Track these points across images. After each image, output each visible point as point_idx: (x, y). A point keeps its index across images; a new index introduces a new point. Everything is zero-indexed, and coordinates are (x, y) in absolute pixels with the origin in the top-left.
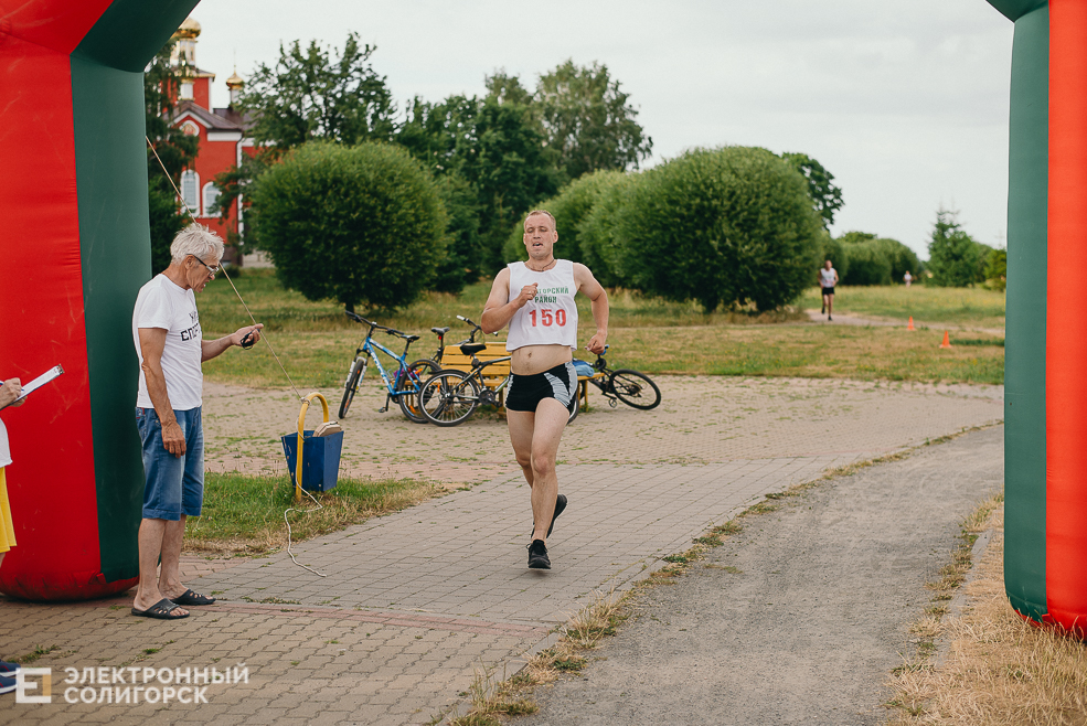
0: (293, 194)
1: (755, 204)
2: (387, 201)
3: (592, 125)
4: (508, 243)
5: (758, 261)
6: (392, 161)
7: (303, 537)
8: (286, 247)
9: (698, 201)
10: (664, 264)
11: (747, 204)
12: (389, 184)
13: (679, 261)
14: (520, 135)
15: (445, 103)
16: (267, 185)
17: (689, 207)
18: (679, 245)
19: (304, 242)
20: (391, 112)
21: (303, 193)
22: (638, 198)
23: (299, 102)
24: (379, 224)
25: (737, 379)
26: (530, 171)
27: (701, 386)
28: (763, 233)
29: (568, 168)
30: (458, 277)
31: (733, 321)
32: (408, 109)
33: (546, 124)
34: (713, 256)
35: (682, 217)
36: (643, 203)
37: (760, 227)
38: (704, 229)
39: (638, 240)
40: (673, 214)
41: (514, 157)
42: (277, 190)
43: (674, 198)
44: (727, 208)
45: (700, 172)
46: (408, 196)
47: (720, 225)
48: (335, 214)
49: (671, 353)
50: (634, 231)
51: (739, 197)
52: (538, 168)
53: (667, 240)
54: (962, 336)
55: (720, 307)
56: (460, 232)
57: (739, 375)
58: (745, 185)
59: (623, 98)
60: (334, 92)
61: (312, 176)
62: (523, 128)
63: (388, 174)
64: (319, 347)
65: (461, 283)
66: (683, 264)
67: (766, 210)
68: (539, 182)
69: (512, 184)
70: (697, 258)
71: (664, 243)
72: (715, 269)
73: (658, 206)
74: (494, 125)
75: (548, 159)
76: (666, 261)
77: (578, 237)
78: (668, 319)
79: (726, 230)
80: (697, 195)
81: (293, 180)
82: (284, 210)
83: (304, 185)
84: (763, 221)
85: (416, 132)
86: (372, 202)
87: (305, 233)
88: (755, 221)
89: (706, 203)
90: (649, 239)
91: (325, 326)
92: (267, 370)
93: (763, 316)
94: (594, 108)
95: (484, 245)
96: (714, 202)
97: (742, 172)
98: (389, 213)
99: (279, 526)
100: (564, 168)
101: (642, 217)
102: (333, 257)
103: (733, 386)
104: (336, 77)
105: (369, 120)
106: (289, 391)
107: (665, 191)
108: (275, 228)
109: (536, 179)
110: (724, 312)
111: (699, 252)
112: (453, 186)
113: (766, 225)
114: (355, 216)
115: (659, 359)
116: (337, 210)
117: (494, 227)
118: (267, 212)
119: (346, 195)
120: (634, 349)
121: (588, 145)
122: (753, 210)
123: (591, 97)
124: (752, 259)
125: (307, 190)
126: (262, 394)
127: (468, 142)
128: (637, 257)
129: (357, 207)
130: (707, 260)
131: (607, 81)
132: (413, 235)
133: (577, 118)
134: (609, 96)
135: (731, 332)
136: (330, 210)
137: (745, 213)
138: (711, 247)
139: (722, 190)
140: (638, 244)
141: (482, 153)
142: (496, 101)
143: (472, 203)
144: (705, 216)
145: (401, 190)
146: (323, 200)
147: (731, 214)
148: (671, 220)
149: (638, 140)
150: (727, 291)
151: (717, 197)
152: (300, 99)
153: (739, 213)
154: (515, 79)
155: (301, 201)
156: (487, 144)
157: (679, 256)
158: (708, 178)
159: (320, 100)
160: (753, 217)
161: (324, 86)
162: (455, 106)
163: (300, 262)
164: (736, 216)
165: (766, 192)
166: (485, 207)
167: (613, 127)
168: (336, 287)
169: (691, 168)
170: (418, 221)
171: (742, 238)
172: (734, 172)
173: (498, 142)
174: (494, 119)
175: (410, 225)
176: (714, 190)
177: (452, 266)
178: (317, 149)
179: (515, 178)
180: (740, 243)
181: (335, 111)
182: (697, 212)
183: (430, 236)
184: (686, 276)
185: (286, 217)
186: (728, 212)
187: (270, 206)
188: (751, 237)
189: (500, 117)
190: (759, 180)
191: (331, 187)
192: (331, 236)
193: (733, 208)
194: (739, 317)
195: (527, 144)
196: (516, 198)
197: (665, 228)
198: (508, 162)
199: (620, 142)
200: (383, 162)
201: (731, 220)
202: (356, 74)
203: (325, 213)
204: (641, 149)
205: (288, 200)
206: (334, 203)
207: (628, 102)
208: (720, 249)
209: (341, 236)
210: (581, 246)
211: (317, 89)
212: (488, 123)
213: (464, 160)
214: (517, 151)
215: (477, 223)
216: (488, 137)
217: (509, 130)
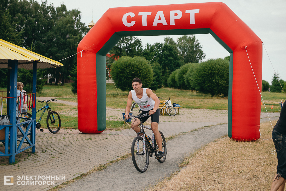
0: (120, 68)
1: (223, 72)
2: (140, 70)
3: (191, 50)
4: (168, 79)
5: (224, 85)
6: (142, 61)
7: (126, 129)
8: (118, 79)
9: (210, 71)
10: (202, 85)
11: (222, 72)
12: (141, 66)
13: (206, 85)
14: (173, 53)
15: (155, 44)
16: (114, 65)
17: (208, 72)
18: (206, 81)
19: (122, 78)
20: (142, 47)
21: (122, 67)
22: (197, 70)
23: (120, 45)
24: (138, 75)
25: (212, 110)
26: (175, 61)
27: (204, 111)
28: (225, 79)
29: (184, 61)
30: (156, 87)
31: (218, 98)
32: (146, 46)
33: (179, 50)
34: (214, 84)
35: (207, 75)
36: (198, 71)
37: (225, 77)
38: (212, 78)
39: (196, 80)
40: (205, 74)
41: (171, 58)
42: (116, 67)
43: (205, 70)
44: (217, 73)
45: (211, 65)
46: (145, 69)
47: (215, 76)
48: (129, 72)
49: (201, 105)
50: (196, 78)
51: (220, 70)
52: (177, 61)
53: (203, 80)
54: (268, 103)
55: (215, 95)
56: (157, 76)
57: (213, 109)
58: (221, 68)
59: (199, 44)
60: (128, 43)
61: (124, 64)
62: (173, 51)
63: (140, 63)
64: (125, 101)
65: (157, 88)
66: (207, 85)
67: (226, 73)
68: (177, 64)
69: (170, 65)
70: (210, 84)
71: (202, 80)
72: (214, 87)
73: (201, 72)
74: (166, 50)
75: (179, 59)
76: (203, 84)
77: (184, 78)
78: (203, 98)
79: (217, 78)
80: (210, 70)
81: (120, 65)
82: (118, 71)
83: (122, 66)
84: (225, 76)
85: (147, 52)
86: (137, 70)
87: (122, 76)
88: (223, 76)
89: (212, 72)
90: (199, 79)
91: (126, 97)
92: (115, 105)
93: (225, 98)
94: (191, 46)
95: (163, 79)
96: (214, 71)
97: (221, 65)
98: (141, 72)
99: (122, 127)
100: (183, 61)
101: (198, 74)
102: (128, 82)
103: (211, 111)
104: (129, 39)
105: (136, 49)
106: (119, 109)
107: (203, 69)
108: (116, 75)
109: (176, 63)
110: (216, 96)
111: (210, 83)
112: (156, 65)
113: (226, 77)
114: (133, 73)
115: (197, 106)
116: (129, 71)
117: (166, 75)
118: (114, 71)
119: (131, 68)
120: (193, 103)
121: (190, 55)
122: (223, 73)
123: (191, 43)
124: (222, 84)
125: (123, 67)
126: (114, 109)
127: (160, 54)
128: (196, 83)
129: (134, 71)
130: (212, 85)
131: (195, 40)
132: (146, 77)
133: (187, 48)
134: (195, 43)
135: (216, 101)
136: (128, 71)
137: (221, 74)
138: (213, 81)
139: (216, 69)
140: (196, 81)
141: (163, 57)
142: (167, 44)
143: (160, 69)
144: (212, 75)
145: (144, 67)
146: (126, 69)
147: (218, 74)
148: (204, 75)
149: (202, 54)
150: (216, 92)
151: (215, 70)
152: (121, 44)
153: (220, 74)
154: (172, 39)
155: (122, 69)
156: (164, 55)
157: (206, 83)
158: (213, 66)
159: (125, 45)
160: (223, 75)
161: (126, 41)
162: (157, 45)
163: (121, 83)
164: (219, 75)
165: (226, 69)
166: (163, 70)
167: (196, 51)
168: (128, 88)
169: (209, 64)
170: (147, 74)
171: (220, 80)
172: (219, 65)
173: (167, 54)
174: (166, 48)
175: (145, 75)
176: (214, 69)
177: (154, 84)
178: (125, 58)
179: (171, 63)
180: (220, 81)
181: (129, 47)
182: (210, 73)
183: (149, 78)
184: (207, 88)
185: (118, 73)
186: (217, 74)
187: (114, 70)
188: (222, 80)
189: (168, 48)
190: (225, 66)
191: (128, 66)
192: (128, 77)
193: (218, 73)
194: (219, 98)
195: (174, 55)
196: (171, 68)
197: (203, 77)
198: (169, 59)
199: (198, 54)
200: (140, 61)
201: (218, 76)
202: (134, 39)
203: (127, 72)
204: (203, 57)
205: (119, 69)
206: (129, 70)
207: (200, 45)
208: (215, 82)
209: (130, 77)
210: (185, 80)
211: (125, 42)
212: (165, 50)
213: (159, 58)
214: (172, 56)
215: (161, 74)
216: (165, 53)
217: (170, 51)
